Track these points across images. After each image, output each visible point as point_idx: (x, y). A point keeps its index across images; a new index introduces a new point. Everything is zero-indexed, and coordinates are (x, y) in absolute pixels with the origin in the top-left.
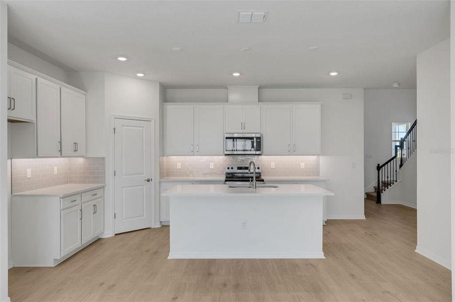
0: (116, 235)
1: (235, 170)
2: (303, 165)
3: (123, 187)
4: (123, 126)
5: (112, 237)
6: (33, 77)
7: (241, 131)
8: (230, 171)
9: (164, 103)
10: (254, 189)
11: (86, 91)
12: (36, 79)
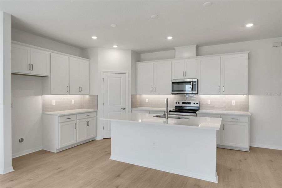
0: (104, 139)
1: (181, 105)
2: (233, 103)
3: (108, 112)
4: (108, 77)
5: (101, 140)
6: (48, 53)
7: (183, 78)
8: (178, 105)
9: (137, 63)
10: (167, 119)
11: (89, 59)
12: (51, 54)
